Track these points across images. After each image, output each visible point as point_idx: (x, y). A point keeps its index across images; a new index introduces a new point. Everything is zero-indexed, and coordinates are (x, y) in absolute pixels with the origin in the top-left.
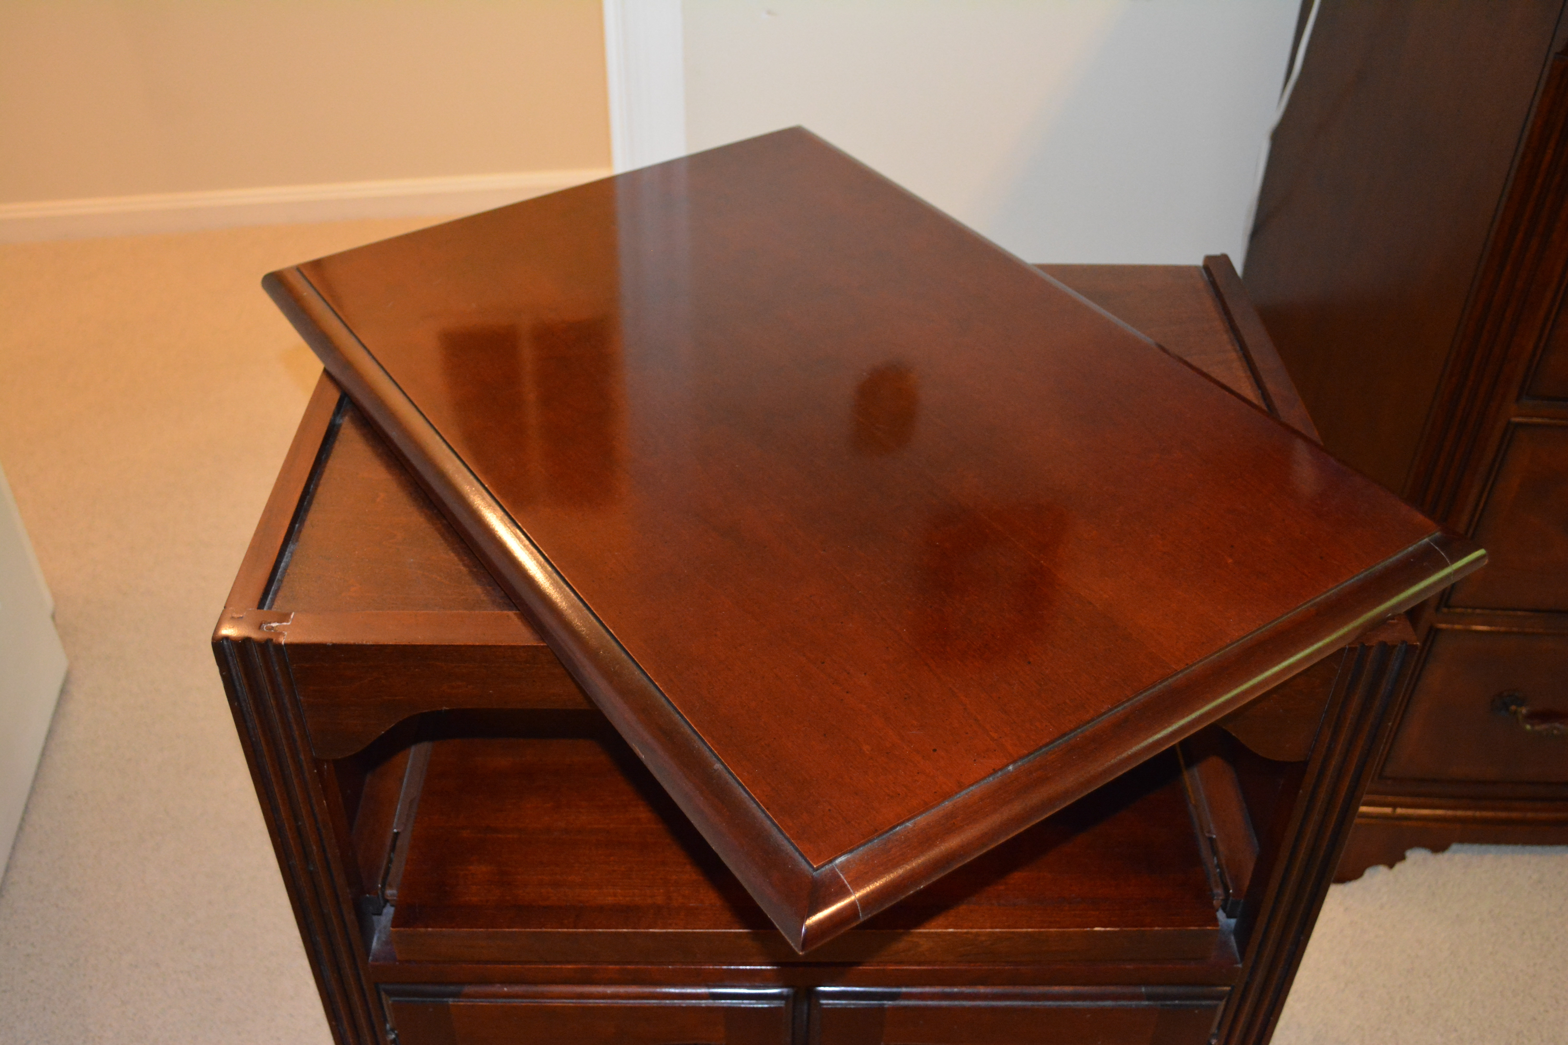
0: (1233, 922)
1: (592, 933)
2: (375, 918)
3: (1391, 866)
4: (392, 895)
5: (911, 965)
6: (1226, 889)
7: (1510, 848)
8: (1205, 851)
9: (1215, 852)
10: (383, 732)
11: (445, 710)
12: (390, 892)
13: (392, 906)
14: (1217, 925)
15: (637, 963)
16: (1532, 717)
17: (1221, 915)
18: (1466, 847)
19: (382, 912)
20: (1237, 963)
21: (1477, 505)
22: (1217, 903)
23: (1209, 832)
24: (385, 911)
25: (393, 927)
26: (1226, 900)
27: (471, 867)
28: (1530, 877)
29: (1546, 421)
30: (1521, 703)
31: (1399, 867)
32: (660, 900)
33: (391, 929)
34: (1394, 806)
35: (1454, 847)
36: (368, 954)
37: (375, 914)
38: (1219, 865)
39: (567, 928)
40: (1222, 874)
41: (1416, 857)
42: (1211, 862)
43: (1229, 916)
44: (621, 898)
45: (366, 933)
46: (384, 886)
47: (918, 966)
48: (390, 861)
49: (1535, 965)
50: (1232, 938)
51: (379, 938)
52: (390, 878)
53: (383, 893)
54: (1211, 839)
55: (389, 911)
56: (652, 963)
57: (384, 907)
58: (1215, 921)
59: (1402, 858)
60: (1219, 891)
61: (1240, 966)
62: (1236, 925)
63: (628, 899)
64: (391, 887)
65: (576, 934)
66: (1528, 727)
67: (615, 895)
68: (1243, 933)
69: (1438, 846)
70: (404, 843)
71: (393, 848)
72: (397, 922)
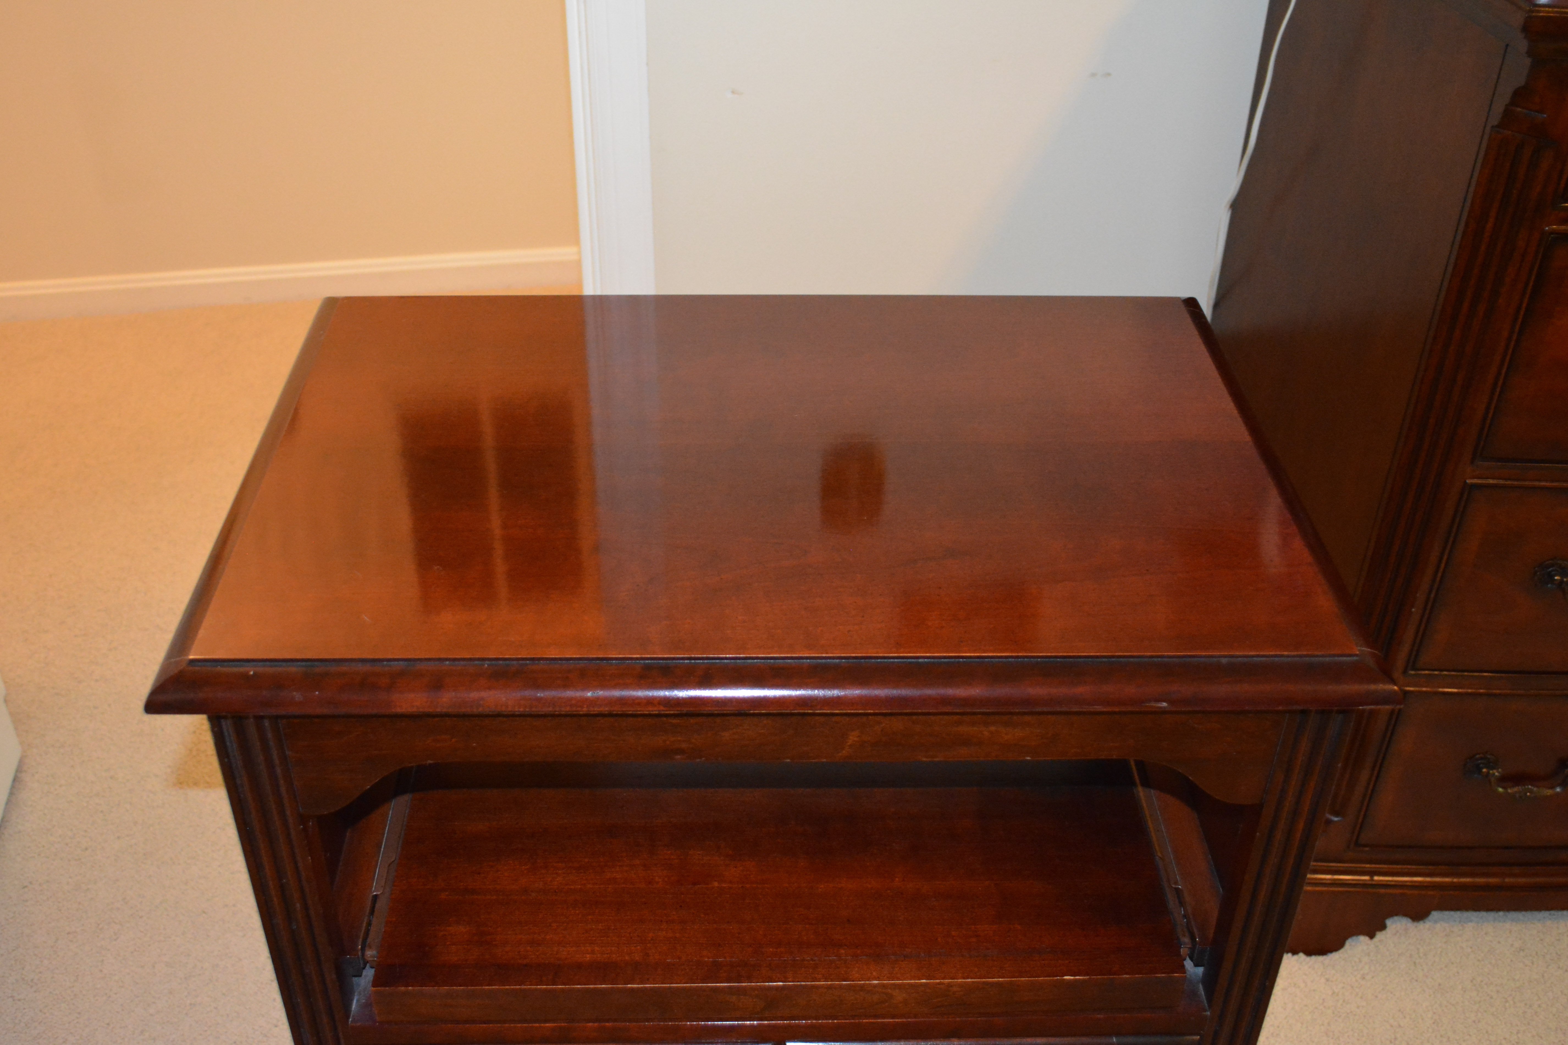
0: (1200, 970)
1: (570, 990)
2: (355, 979)
3: (1372, 936)
4: (372, 956)
5: (884, 1018)
6: (1193, 938)
7: (1492, 915)
8: (1172, 901)
9: (1182, 903)
10: (369, 787)
11: (430, 764)
12: (370, 953)
13: (372, 967)
14: (1185, 972)
15: (615, 1020)
16: (1504, 780)
17: (1188, 964)
18: (1447, 914)
19: (362, 973)
20: (1206, 1011)
21: (1438, 567)
22: (1184, 951)
23: (1176, 883)
24: (364, 973)
25: (373, 987)
26: (1192, 949)
27: (450, 928)
28: (1512, 945)
29: (1501, 482)
30: (1492, 765)
31: (1379, 936)
32: (637, 957)
33: (373, 988)
34: (1372, 873)
35: (1435, 914)
36: (348, 1017)
37: (355, 976)
38: (1185, 916)
39: (546, 985)
40: (1188, 923)
41: (1397, 925)
42: (1178, 913)
43: (1196, 965)
44: (599, 955)
45: (346, 994)
46: (363, 949)
47: (891, 1019)
48: (369, 924)
49: (1518, 1032)
50: (1201, 987)
51: (358, 1001)
52: (369, 940)
53: (363, 955)
54: (1177, 889)
55: (369, 973)
56: (630, 1021)
57: (364, 968)
58: (1182, 968)
59: (1383, 927)
60: (1186, 940)
61: (1208, 1013)
62: (1204, 974)
63: (605, 956)
64: (370, 947)
65: (555, 990)
66: (1500, 790)
67: (593, 952)
68: (1210, 981)
69: (1418, 915)
70: (382, 905)
71: (372, 912)
72: (377, 982)
